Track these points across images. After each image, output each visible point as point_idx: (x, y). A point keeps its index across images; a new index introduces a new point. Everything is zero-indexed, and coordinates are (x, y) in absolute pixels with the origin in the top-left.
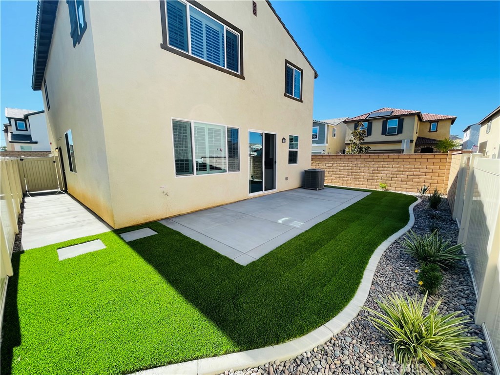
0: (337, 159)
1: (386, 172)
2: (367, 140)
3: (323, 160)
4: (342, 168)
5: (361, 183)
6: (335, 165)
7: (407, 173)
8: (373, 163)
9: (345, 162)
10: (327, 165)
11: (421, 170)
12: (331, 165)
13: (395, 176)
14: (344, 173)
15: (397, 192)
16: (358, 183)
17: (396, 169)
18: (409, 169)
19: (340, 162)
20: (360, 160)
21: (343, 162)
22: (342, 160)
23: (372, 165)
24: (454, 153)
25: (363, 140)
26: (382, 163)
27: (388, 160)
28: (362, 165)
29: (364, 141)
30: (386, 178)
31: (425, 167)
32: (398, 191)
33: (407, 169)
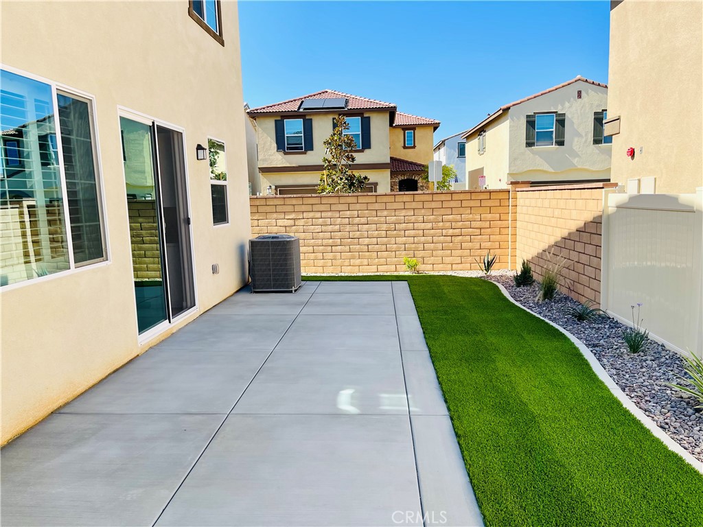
0: (304, 208)
1: (412, 232)
2: (360, 158)
3: (268, 209)
4: (318, 229)
5: (365, 262)
6: (301, 222)
7: (451, 232)
8: (385, 213)
9: (324, 214)
10: (280, 222)
11: (474, 224)
12: (291, 222)
13: (430, 239)
14: (325, 242)
15: (436, 273)
16: (358, 262)
17: (429, 225)
18: (453, 224)
19: (311, 215)
20: (358, 207)
21: (318, 215)
22: (315, 208)
23: (383, 219)
24: (519, 189)
25: (353, 159)
26: (403, 213)
27: (414, 205)
28: (363, 220)
29: (355, 162)
30: (413, 246)
31: (478, 217)
32: (439, 271)
33: (448, 224)
